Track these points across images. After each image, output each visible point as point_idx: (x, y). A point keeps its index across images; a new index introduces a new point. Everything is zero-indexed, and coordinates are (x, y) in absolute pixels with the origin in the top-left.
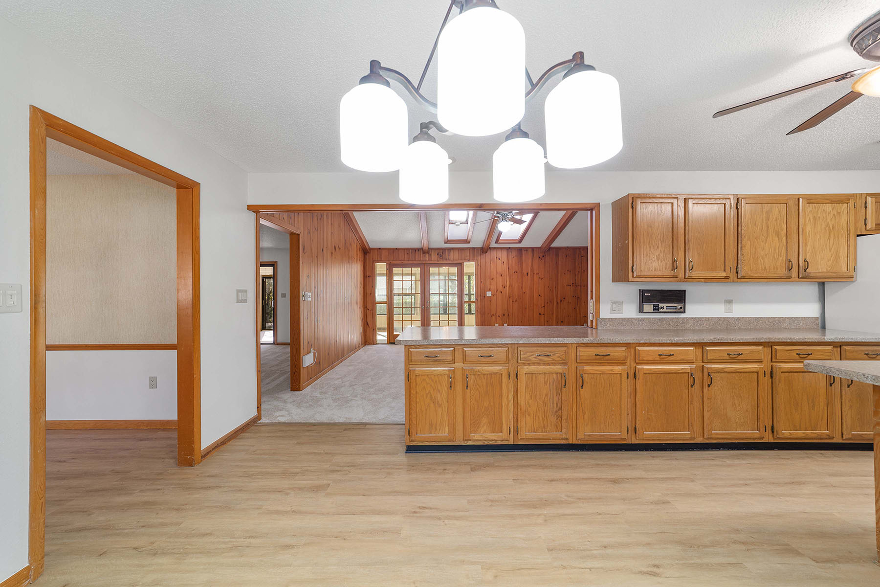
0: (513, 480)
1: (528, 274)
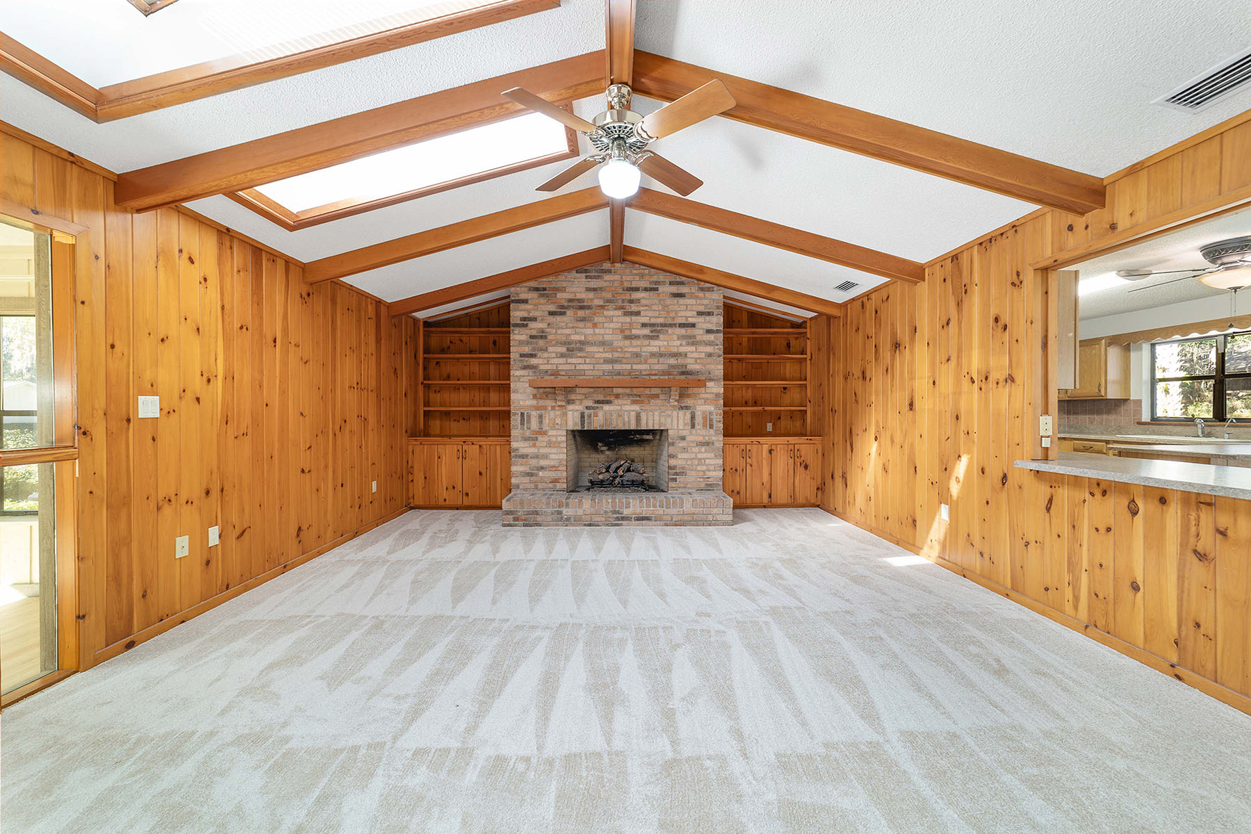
1: (275, 341)
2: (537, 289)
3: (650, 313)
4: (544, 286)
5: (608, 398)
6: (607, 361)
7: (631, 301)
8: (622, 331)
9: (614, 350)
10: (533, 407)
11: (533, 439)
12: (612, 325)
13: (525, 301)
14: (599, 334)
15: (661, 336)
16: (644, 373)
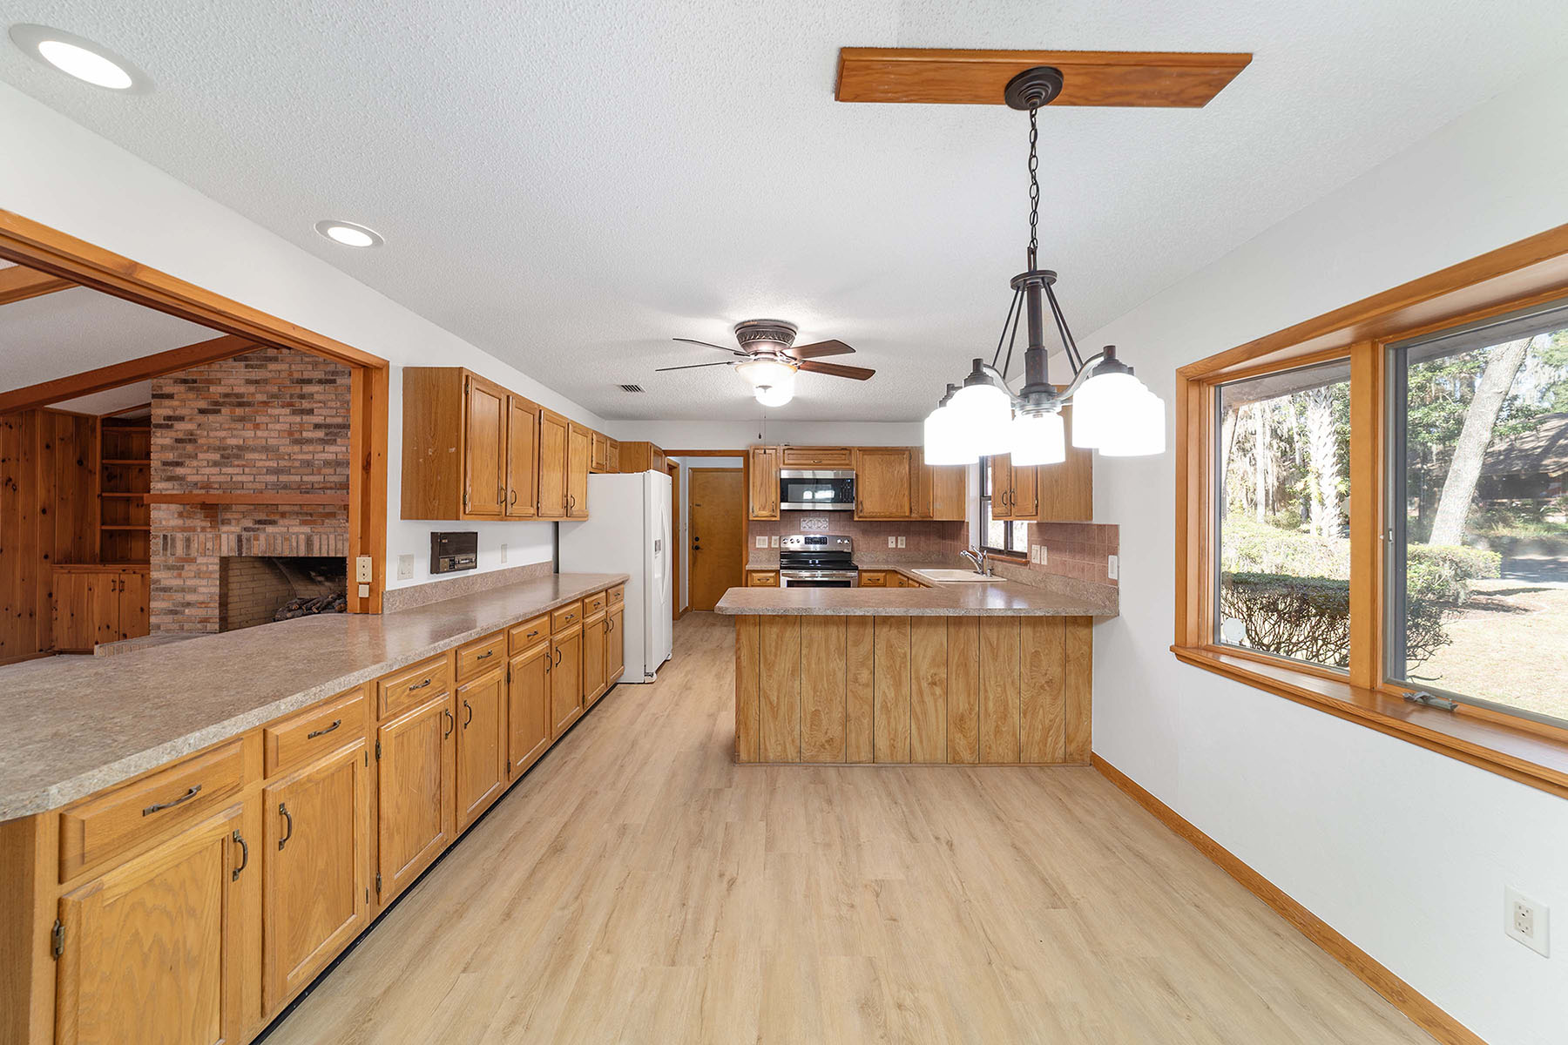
0: (464, 970)
2: (185, 381)
3: (325, 412)
4: (195, 377)
5: (272, 517)
6: (270, 471)
7: (302, 397)
8: (290, 433)
9: (280, 457)
10: (179, 528)
11: (178, 568)
12: (278, 427)
13: (170, 396)
14: (261, 438)
15: (339, 440)
16: (316, 486)
